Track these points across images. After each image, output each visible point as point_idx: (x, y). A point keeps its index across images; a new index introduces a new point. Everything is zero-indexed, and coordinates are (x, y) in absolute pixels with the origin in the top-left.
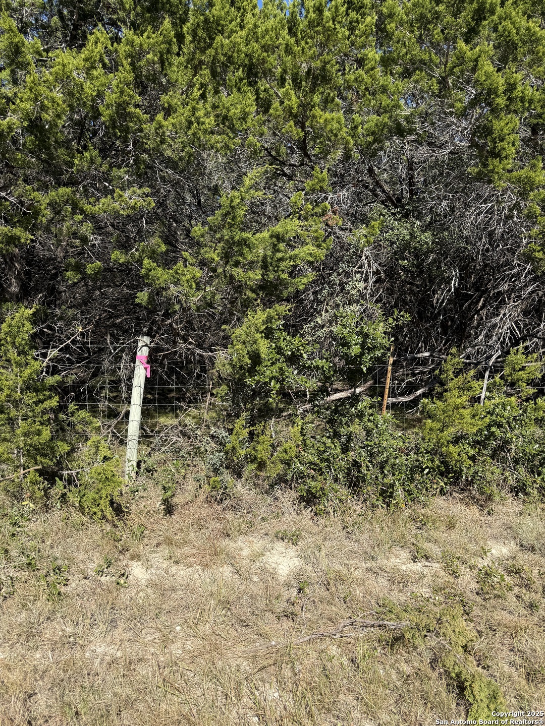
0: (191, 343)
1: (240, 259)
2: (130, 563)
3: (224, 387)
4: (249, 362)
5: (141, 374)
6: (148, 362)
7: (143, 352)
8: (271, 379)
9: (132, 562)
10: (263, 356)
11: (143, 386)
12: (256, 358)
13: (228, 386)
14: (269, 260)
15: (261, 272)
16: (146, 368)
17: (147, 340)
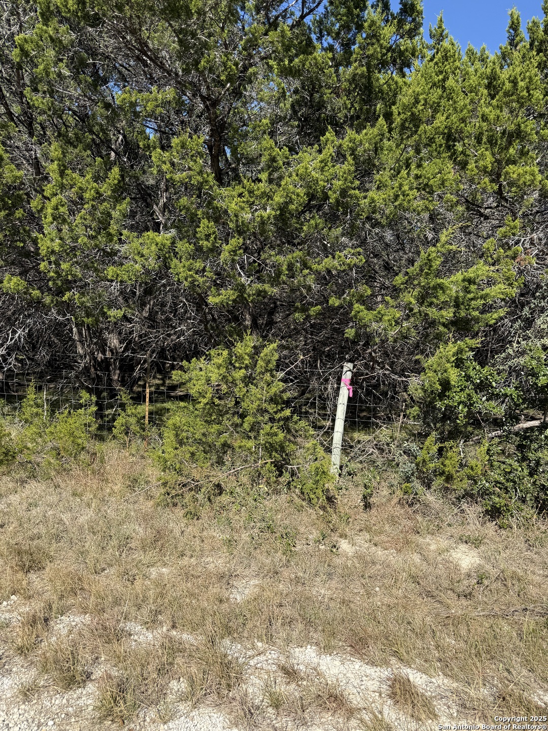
0: (387, 369)
1: (435, 300)
2: (339, 539)
3: (416, 408)
4: (440, 387)
5: (345, 393)
6: (350, 384)
7: (347, 376)
8: (459, 404)
9: (341, 539)
10: (453, 383)
11: (346, 403)
12: (446, 385)
13: (420, 408)
14: (461, 300)
15: (453, 310)
16: (349, 389)
17: (350, 365)
